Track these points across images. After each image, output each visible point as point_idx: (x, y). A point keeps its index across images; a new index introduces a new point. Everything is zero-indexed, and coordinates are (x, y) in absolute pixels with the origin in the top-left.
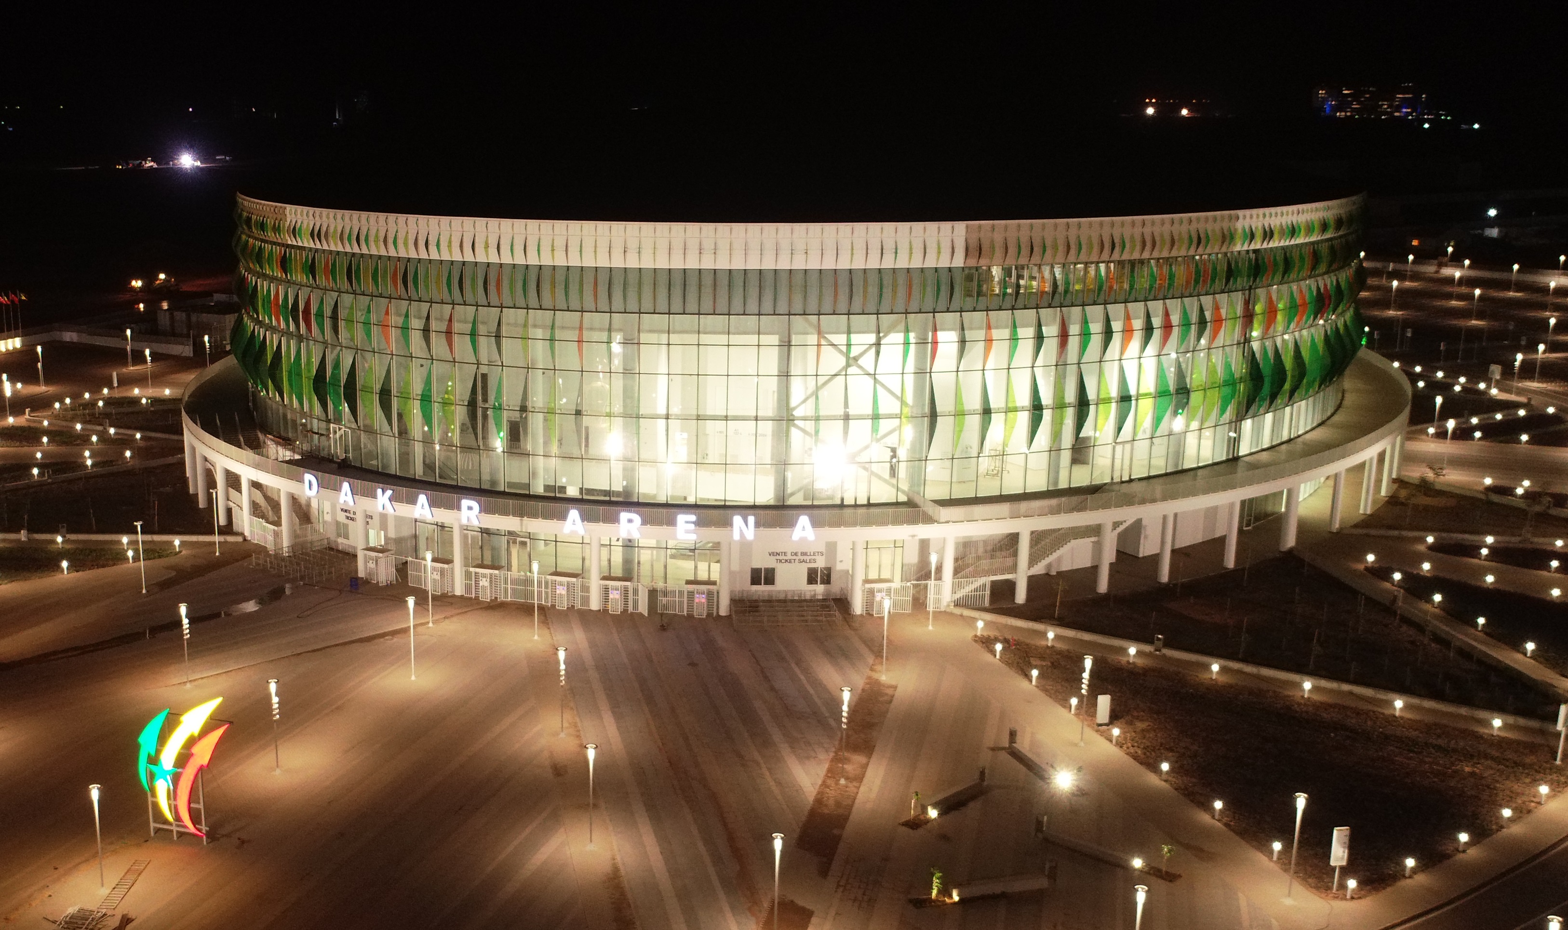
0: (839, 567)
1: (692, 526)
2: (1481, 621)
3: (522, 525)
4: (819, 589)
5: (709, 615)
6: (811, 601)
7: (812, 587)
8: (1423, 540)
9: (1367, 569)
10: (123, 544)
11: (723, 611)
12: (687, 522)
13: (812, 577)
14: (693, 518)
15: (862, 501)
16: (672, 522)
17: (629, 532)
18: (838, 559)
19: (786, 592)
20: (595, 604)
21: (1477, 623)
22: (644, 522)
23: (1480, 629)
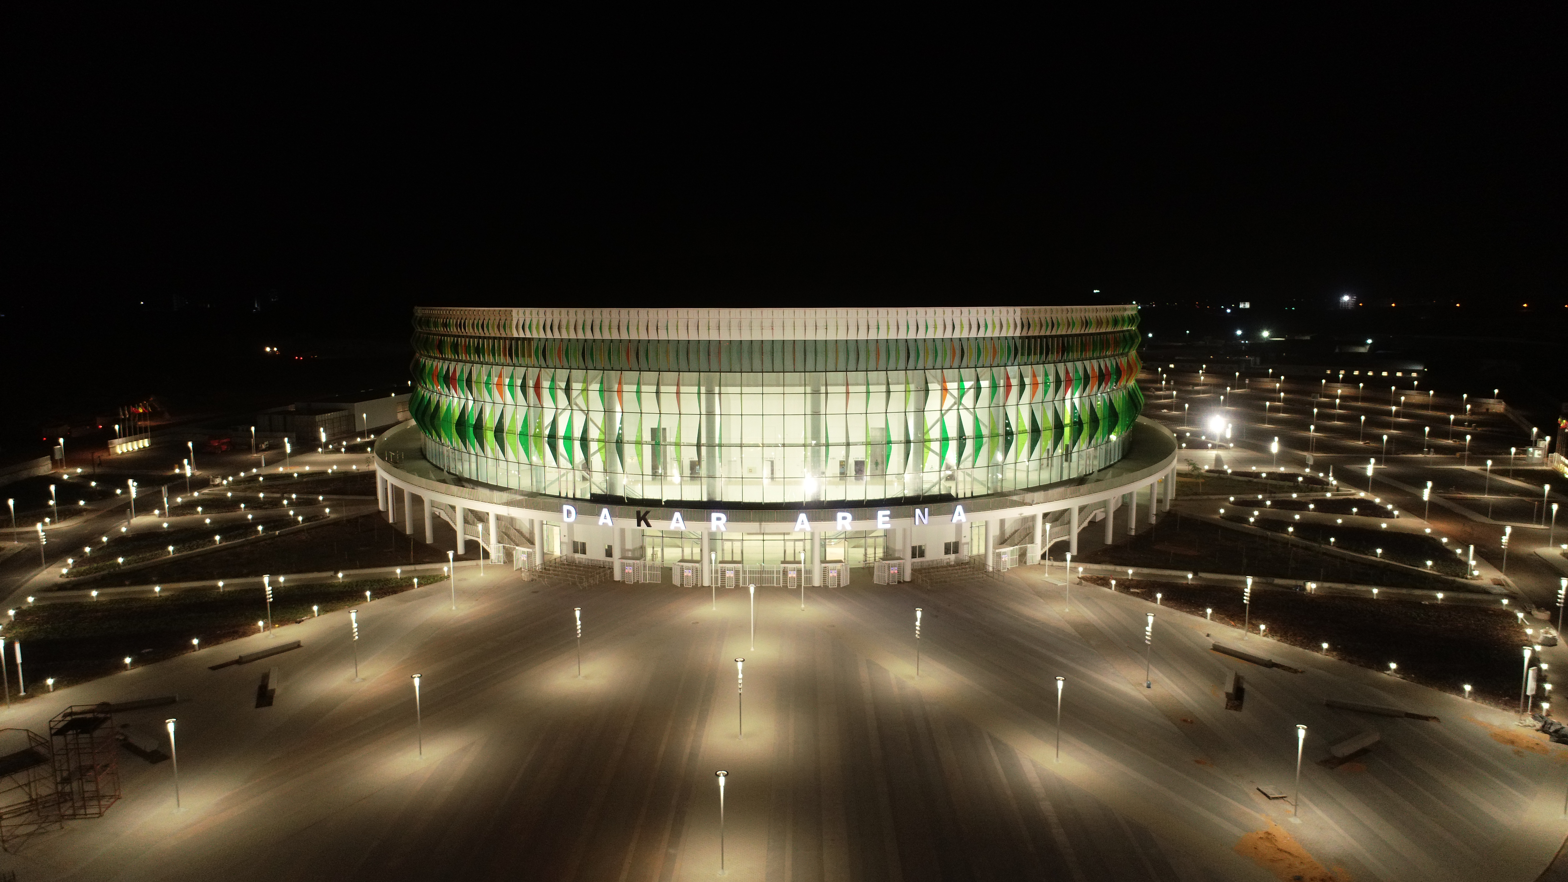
0: (964, 540)
1: (887, 519)
2: (1332, 540)
3: (760, 528)
4: (952, 557)
5: (899, 582)
6: (946, 567)
7: (948, 556)
8: (1227, 500)
9: (1221, 517)
10: (397, 574)
11: (908, 578)
12: (884, 516)
13: (947, 552)
14: (888, 512)
15: (968, 495)
16: (874, 517)
17: (843, 526)
18: (963, 535)
19: (932, 561)
20: (817, 582)
21: (1330, 542)
22: (854, 519)
23: (1332, 544)
